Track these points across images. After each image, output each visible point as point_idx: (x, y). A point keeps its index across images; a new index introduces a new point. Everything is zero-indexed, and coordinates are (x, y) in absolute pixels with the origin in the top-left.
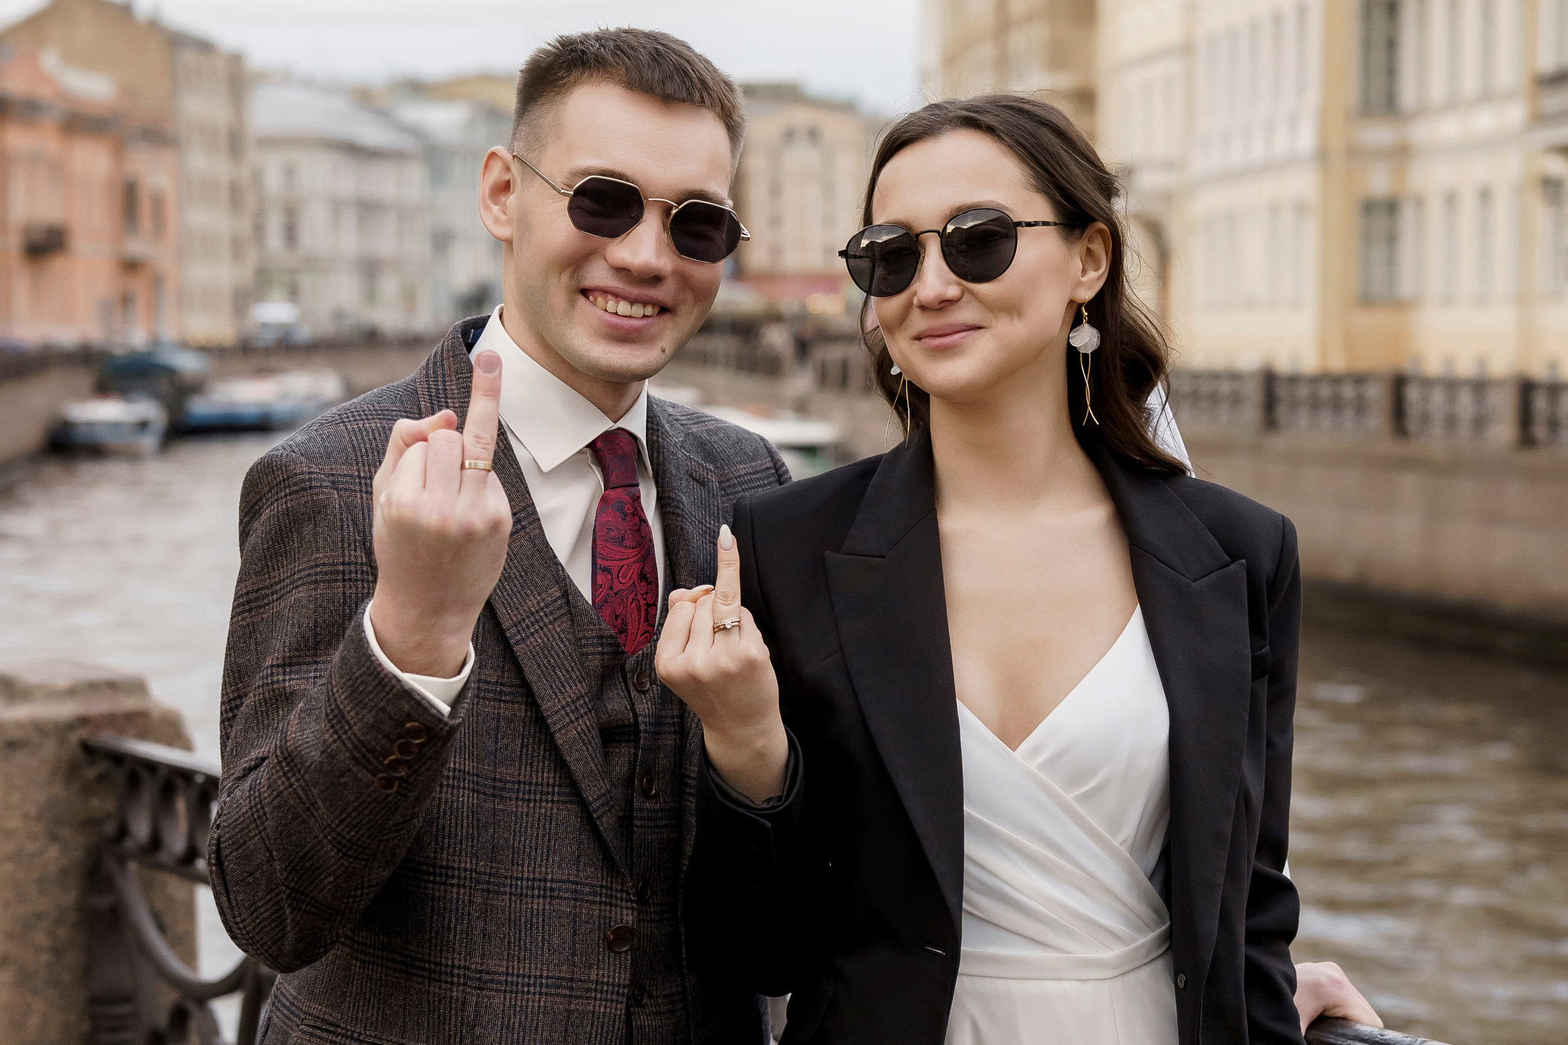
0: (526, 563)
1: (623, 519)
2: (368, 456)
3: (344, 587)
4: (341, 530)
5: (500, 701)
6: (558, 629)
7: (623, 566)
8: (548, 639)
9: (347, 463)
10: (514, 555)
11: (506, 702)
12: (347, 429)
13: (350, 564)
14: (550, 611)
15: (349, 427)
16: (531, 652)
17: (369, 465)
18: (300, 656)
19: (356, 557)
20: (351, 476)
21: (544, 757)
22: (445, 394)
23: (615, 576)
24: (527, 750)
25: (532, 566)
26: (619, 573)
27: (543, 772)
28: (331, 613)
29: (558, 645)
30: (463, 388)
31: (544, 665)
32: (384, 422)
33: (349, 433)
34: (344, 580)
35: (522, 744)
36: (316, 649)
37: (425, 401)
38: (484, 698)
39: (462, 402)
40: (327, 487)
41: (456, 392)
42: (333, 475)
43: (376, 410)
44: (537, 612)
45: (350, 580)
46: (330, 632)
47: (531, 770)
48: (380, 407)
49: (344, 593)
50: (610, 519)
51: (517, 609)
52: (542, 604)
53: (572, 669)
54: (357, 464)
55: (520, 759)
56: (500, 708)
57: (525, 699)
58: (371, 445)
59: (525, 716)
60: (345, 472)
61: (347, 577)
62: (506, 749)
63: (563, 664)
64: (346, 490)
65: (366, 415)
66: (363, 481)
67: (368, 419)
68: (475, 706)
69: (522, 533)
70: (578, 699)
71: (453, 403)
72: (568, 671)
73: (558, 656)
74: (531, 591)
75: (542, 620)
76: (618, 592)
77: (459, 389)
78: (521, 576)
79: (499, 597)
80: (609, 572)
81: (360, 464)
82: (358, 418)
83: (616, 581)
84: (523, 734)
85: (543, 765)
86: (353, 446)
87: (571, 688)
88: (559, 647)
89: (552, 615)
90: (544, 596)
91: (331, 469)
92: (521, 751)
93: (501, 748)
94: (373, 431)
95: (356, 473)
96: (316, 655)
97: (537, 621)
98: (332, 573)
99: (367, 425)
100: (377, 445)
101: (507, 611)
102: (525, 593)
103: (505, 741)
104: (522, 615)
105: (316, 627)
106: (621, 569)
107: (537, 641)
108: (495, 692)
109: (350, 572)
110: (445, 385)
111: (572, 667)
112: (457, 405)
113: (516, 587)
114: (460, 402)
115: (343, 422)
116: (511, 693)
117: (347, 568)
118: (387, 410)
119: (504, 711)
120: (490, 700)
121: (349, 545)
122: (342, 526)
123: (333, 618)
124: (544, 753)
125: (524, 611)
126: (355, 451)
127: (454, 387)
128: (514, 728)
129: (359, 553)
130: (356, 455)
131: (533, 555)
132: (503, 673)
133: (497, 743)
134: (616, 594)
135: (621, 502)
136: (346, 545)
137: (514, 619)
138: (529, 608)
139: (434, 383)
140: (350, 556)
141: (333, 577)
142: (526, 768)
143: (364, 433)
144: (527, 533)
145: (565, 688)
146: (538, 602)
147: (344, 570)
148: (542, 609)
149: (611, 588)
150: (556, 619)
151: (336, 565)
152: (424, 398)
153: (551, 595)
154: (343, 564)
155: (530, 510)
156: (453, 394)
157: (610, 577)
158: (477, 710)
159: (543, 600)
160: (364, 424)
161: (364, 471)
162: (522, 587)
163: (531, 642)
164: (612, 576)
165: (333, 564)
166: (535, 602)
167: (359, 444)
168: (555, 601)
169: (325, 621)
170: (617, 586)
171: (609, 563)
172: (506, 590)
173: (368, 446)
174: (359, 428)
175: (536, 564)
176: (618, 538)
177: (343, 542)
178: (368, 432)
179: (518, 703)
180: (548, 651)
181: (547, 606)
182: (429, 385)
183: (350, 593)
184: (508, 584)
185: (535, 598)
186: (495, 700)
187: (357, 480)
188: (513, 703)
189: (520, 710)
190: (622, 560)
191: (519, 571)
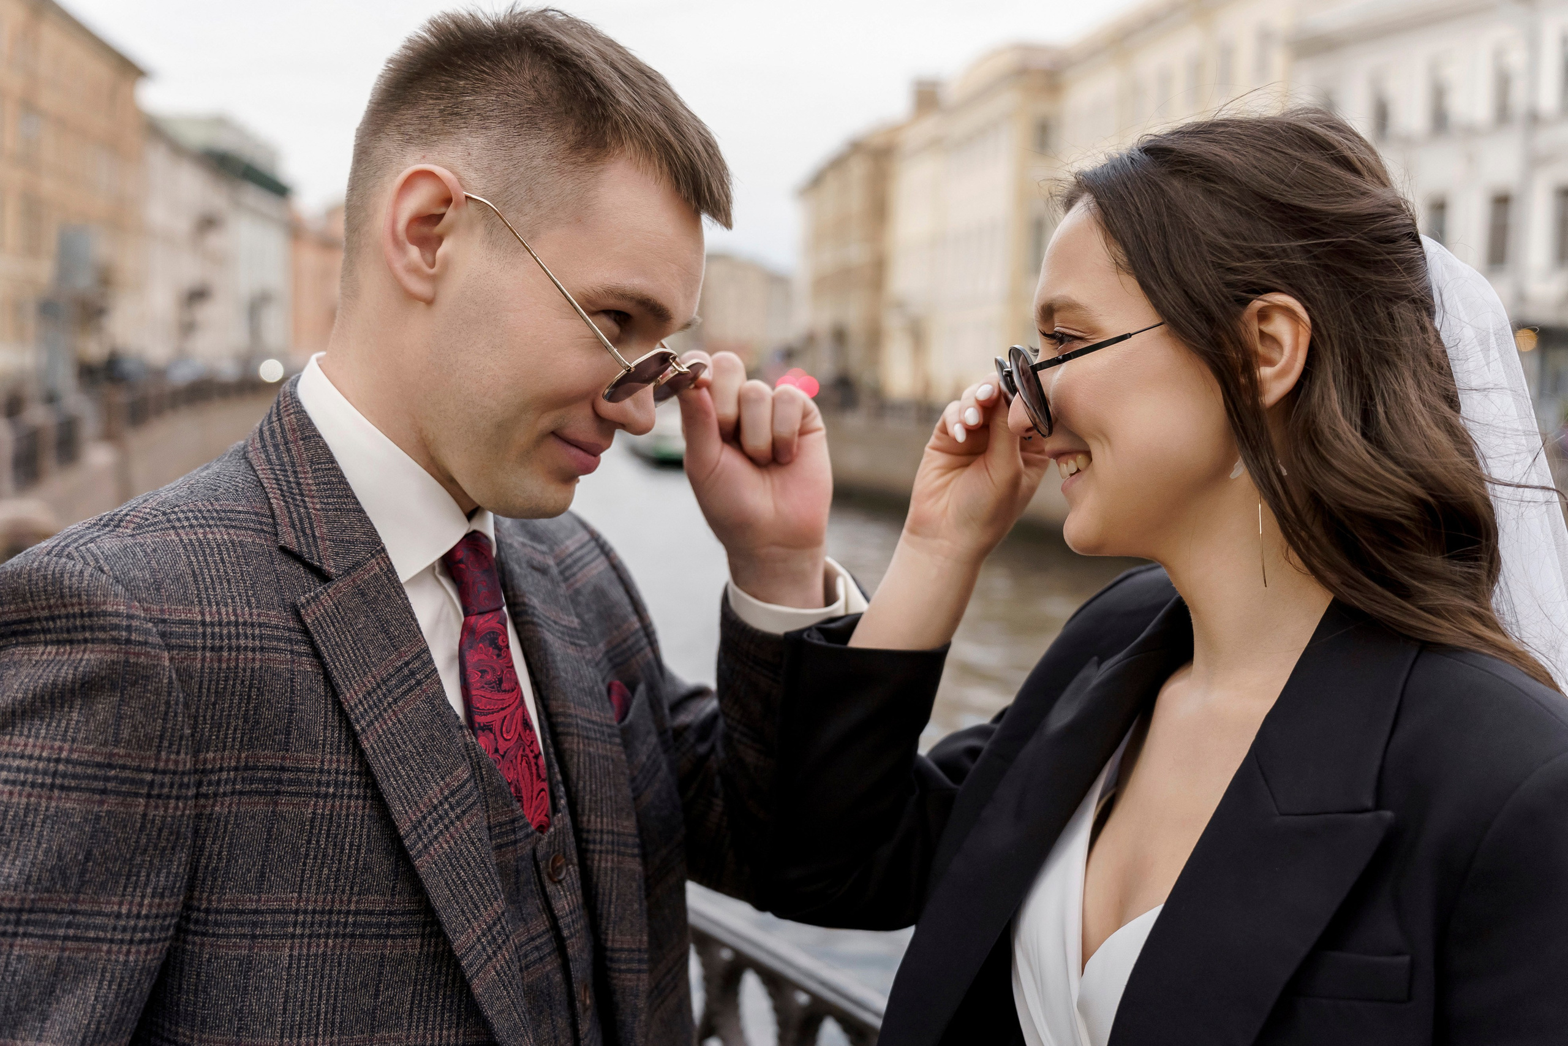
0: (423, 733)
1: (498, 656)
2: (214, 589)
3: (146, 806)
4: (163, 720)
5: (387, 937)
6: (468, 827)
7: (505, 717)
8: (455, 843)
9: (185, 600)
10: (409, 723)
11: (394, 937)
12: (181, 541)
13: (164, 772)
14: (457, 802)
15: (184, 537)
16: (436, 865)
17: (217, 604)
18: (51, 900)
19: (176, 762)
20: (191, 623)
21: (443, 1006)
22: (300, 490)
23: (498, 733)
24: (421, 1001)
25: (432, 738)
26: (502, 729)
27: (441, 1030)
28: (117, 842)
29: (468, 850)
30: (324, 484)
31: (453, 880)
32: (232, 531)
33: (185, 548)
34: (149, 796)
35: (414, 993)
36: (78, 893)
37: (276, 498)
38: (362, 936)
39: (325, 504)
40: (154, 646)
41: (313, 488)
42: (164, 621)
43: (217, 511)
44: (441, 803)
45: (159, 796)
46: (107, 869)
47: (425, 1028)
48: (221, 505)
49: (145, 815)
50: (483, 656)
51: (416, 803)
52: (446, 792)
53: (486, 881)
54: (200, 602)
55: (411, 1014)
56: (385, 946)
57: (421, 930)
58: (218, 571)
59: (420, 953)
60: (183, 616)
61: (155, 792)
62: (391, 1003)
63: (475, 876)
64: (181, 647)
65: (204, 518)
66: (209, 630)
67: (210, 526)
68: (346, 951)
69: (417, 691)
70: (495, 924)
71: (313, 503)
72: (480, 884)
73: (469, 865)
74: (432, 775)
75: (447, 815)
76: (505, 753)
77: (319, 484)
78: (418, 753)
79: (394, 789)
80: (491, 730)
81: (205, 602)
82: (194, 522)
83: (500, 741)
84: (416, 979)
85: (442, 1020)
86: (194, 572)
87: (486, 909)
88: (470, 852)
89: (459, 806)
90: (448, 780)
91: (162, 611)
92: (412, 1003)
93: (383, 1003)
94: (218, 546)
95: (199, 618)
96: (76, 901)
97: (441, 817)
98: (133, 781)
99: (210, 536)
100: (226, 572)
101: (404, 808)
102: (425, 778)
103: (390, 992)
104: (422, 812)
105: (87, 859)
106: (503, 722)
107: (442, 848)
108: (378, 925)
109: (162, 785)
110: (296, 477)
111: (485, 878)
112: (318, 506)
113: (413, 771)
114: (321, 502)
115: (174, 527)
116: (403, 924)
117: (158, 778)
118: (232, 511)
119: (392, 949)
120: (371, 937)
121: (171, 745)
122: (166, 713)
123: (119, 849)
124: (444, 1001)
125: (425, 805)
126: (196, 581)
127: (310, 482)
128: (404, 972)
129: (182, 756)
130: (198, 589)
131: (433, 721)
132: (393, 895)
133: (377, 996)
134: (503, 757)
135: (493, 633)
136: (166, 744)
137: (414, 818)
138: (430, 800)
139: (282, 473)
140: (167, 761)
141: (133, 789)
142: (417, 1027)
143: (208, 551)
144: (424, 691)
145: (479, 911)
146: (442, 790)
147: (153, 781)
148: (446, 798)
149: (496, 751)
150: (464, 812)
151: (142, 771)
152: (275, 493)
153: (457, 778)
154: (155, 771)
155: (425, 657)
156: (310, 491)
157: (492, 736)
158: (349, 956)
159: (447, 785)
160: (205, 534)
161: (211, 614)
162: (421, 769)
163: (435, 849)
164: (494, 734)
165: (138, 769)
166: (437, 789)
167: (201, 570)
168: (462, 786)
169: (104, 853)
170: (502, 746)
171: (489, 718)
172: (401, 776)
173: (214, 573)
174: (198, 540)
175: (437, 734)
176: (495, 682)
177: (162, 737)
178: (212, 549)
179: (411, 936)
180: (457, 858)
181: (452, 794)
182: (276, 475)
183: (154, 815)
184: (403, 768)
185: (437, 784)
186: (378, 936)
187: (200, 630)
188: (404, 937)
189: (413, 947)
190: (503, 709)
191: (415, 747)
